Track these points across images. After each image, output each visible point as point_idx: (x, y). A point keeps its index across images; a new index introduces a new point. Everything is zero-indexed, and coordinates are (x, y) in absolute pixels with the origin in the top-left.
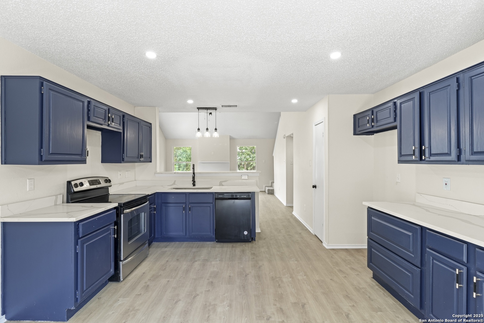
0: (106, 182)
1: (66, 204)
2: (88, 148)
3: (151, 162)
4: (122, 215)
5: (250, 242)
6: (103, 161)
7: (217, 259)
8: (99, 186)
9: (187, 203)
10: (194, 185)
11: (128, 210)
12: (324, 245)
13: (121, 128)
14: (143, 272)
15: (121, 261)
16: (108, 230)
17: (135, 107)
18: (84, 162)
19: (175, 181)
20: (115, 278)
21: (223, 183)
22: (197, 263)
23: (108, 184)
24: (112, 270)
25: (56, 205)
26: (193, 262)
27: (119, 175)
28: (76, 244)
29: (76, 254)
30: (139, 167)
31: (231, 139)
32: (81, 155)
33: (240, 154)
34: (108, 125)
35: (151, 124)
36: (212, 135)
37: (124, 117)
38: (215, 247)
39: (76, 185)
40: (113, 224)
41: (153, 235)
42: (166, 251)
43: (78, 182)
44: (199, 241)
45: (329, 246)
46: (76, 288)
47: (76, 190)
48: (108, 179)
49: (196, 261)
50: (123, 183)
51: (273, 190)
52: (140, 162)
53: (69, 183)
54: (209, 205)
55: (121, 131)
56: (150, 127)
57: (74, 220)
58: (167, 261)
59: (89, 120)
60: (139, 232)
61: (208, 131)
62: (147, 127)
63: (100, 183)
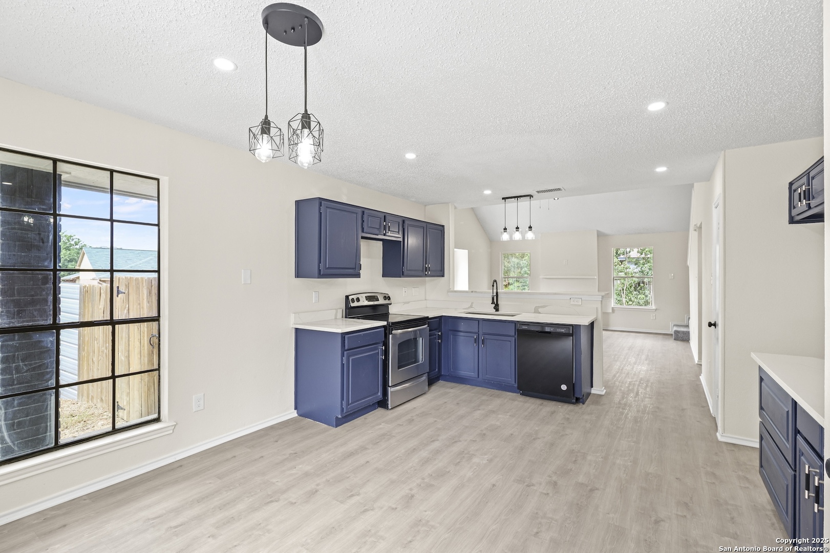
0: (385, 300)
1: (344, 319)
2: (363, 261)
3: (443, 276)
4: (391, 336)
5: (573, 403)
6: (385, 275)
7: (508, 414)
8: (376, 303)
9: (481, 333)
10: (497, 310)
11: (399, 331)
12: (718, 434)
13: (400, 235)
14: (415, 407)
15: (389, 386)
16: (376, 349)
17: (426, 206)
18: (358, 275)
19: (472, 303)
20: (383, 403)
21: (540, 310)
22: (479, 412)
23: (387, 302)
24: (380, 394)
25: (336, 319)
26: (475, 410)
27: (404, 292)
28: (343, 355)
29: (343, 365)
30: (431, 283)
31: (600, 235)
32: (355, 269)
33: (641, 262)
34: (385, 235)
35: (443, 226)
36: (523, 237)
37: (404, 223)
38: (514, 400)
39: (353, 300)
40: (382, 344)
41: (437, 370)
42: (450, 392)
43: (355, 297)
44: (497, 389)
45: (724, 436)
46: (342, 399)
47: (353, 305)
48: (387, 296)
49: (479, 410)
50: (409, 302)
51: (688, 333)
52: (426, 276)
53: (347, 297)
54: (509, 338)
55: (401, 240)
56: (441, 231)
57: (340, 331)
58: (445, 402)
59: (363, 231)
60: (416, 361)
61: (518, 231)
62: (437, 231)
63: (378, 300)
